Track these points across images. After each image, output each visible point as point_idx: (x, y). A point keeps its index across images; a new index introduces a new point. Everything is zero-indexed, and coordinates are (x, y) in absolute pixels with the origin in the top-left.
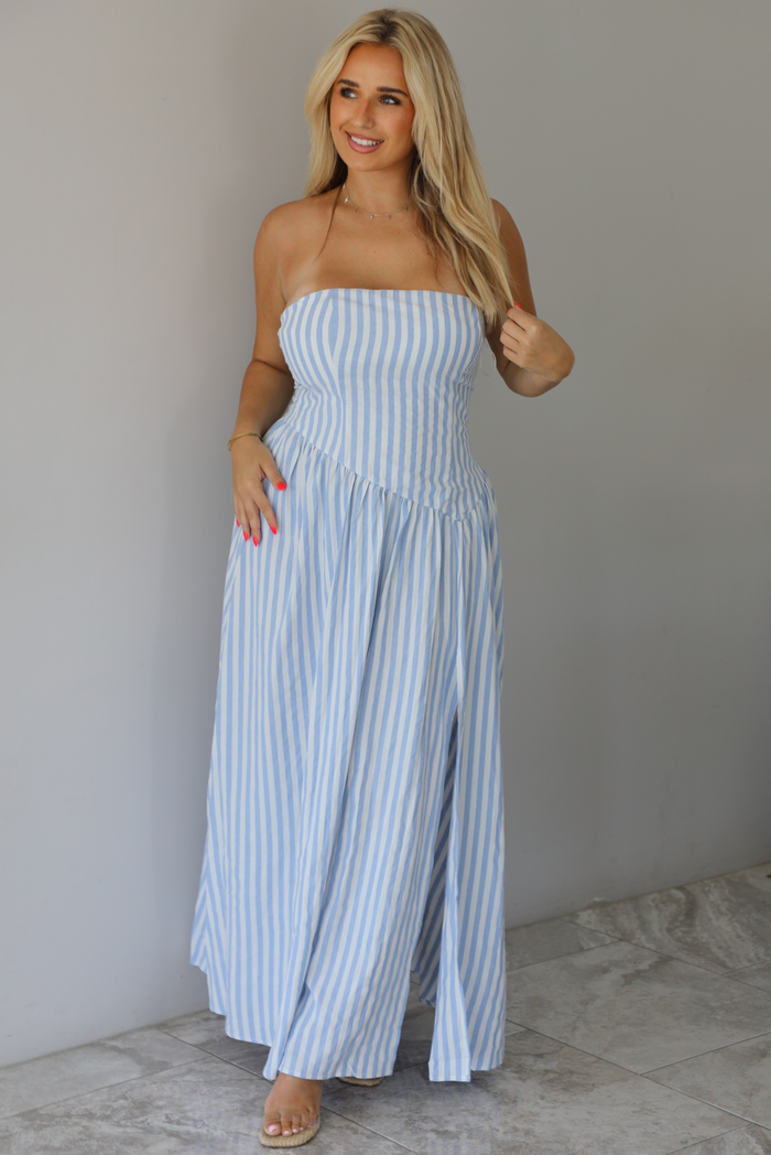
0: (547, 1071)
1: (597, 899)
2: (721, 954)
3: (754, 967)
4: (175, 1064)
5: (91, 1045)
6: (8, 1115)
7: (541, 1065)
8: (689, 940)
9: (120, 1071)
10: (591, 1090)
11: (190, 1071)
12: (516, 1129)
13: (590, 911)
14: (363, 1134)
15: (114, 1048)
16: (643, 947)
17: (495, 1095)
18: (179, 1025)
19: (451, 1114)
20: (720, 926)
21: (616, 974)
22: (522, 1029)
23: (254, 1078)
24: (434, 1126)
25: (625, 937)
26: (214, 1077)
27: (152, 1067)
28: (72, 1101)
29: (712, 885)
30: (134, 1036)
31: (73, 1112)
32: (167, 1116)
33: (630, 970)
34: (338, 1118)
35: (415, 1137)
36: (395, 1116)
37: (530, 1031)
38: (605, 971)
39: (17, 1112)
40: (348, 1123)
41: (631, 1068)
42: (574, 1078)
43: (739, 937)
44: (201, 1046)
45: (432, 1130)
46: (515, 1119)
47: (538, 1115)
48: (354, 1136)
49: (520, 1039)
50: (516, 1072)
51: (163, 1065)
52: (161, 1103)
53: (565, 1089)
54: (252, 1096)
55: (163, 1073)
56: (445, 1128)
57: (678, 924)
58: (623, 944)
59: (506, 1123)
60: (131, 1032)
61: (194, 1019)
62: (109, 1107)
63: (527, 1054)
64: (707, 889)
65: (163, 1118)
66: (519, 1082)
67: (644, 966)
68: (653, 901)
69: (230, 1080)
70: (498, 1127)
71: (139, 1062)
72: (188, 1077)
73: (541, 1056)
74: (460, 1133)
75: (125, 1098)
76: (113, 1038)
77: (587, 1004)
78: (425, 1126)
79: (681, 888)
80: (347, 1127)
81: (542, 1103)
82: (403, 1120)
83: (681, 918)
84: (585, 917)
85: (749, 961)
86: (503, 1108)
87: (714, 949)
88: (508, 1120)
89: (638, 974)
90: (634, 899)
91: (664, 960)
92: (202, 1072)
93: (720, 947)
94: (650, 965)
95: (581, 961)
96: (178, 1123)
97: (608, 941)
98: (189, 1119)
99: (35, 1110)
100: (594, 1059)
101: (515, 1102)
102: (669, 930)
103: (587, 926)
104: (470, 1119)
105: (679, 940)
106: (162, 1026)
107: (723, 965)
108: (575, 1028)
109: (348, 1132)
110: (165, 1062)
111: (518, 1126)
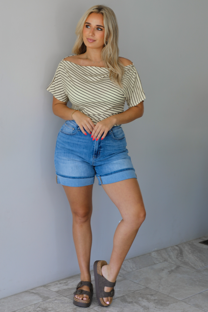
1: (156, 249)
2: (193, 265)
3: (203, 269)
4: (51, 297)
5: (26, 292)
7: (153, 298)
8: (183, 261)
9: (36, 299)
11: (56, 299)
13: (154, 252)
15: (33, 293)
16: (171, 263)
18: (49, 286)
20: (190, 257)
21: (166, 271)
22: (145, 287)
25: (166, 260)
26: (63, 301)
27: (45, 298)
29: (185, 245)
30: (38, 289)
33: (170, 270)
37: (147, 287)
38: (163, 270)
41: (177, 299)
42: (163, 302)
43: (196, 260)
44: (57, 292)
49: (145, 290)
51: (48, 298)
52: (50, 309)
53: (161, 305)
55: (48, 300)
57: (179, 256)
58: (166, 262)
60: (36, 288)
61: (53, 284)
62: (36, 310)
64: (184, 246)
67: (173, 268)
68: (170, 249)
69: (68, 302)
71: (41, 297)
72: (56, 301)
75: (40, 308)
76: (32, 290)
79: (177, 246)
83: (179, 255)
84: (154, 254)
85: (201, 267)
86: (146, 310)
87: (191, 264)
89: (172, 271)
90: (165, 249)
91: (178, 267)
92: (59, 300)
93: (192, 263)
94: (175, 268)
95: (155, 267)
97: (162, 261)
100: (167, 296)
101: (148, 309)
102: (177, 258)
103: (154, 257)
105: (180, 261)
106: (44, 286)
107: (194, 268)
110: (48, 297)
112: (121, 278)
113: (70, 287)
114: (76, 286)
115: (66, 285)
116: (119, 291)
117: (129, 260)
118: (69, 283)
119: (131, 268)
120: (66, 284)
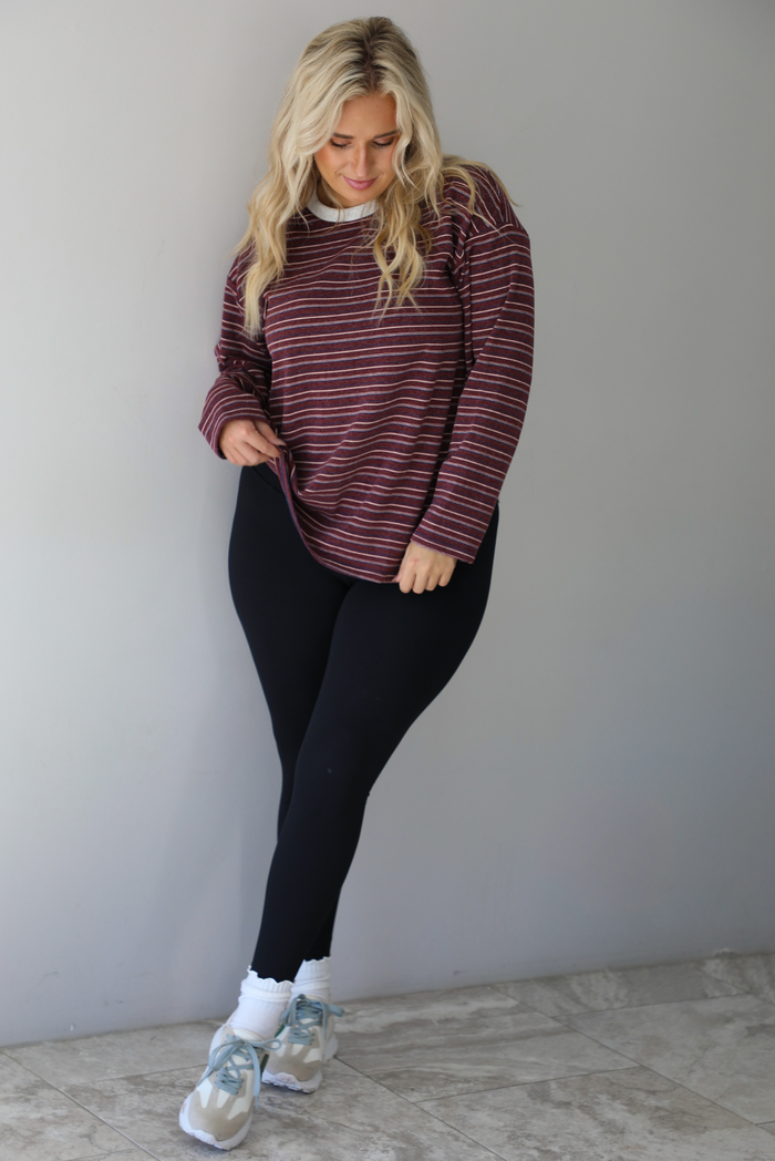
0: (658, 1109)
1: (726, 950)
6: (114, 1077)
7: (652, 1102)
10: (703, 1132)
12: (620, 1158)
13: (718, 961)
14: (464, 1142)
16: (771, 1002)
17: (602, 1124)
19: (555, 1136)
21: (740, 1025)
22: (636, 1065)
23: (359, 1075)
24: (538, 1144)
25: (752, 991)
28: (176, 1073)
31: (177, 1083)
32: (269, 1099)
33: (755, 1023)
34: (441, 1123)
35: (517, 1152)
36: (497, 1129)
37: (642, 1067)
38: (729, 1020)
39: (122, 1076)
40: (450, 1129)
41: (746, 1116)
42: (686, 1118)
45: (535, 1148)
46: (621, 1149)
47: (645, 1148)
48: (455, 1143)
49: (632, 1074)
50: (626, 1105)
53: (676, 1128)
54: (354, 1092)
56: (548, 1148)
58: (750, 997)
59: (611, 1151)
63: (639, 1089)
65: (266, 1100)
66: (628, 1115)
67: (770, 1021)
70: (602, 1154)
73: (653, 1093)
74: (564, 1154)
77: (706, 1049)
78: (527, 1143)
80: (449, 1134)
81: (650, 1137)
82: (506, 1134)
84: (712, 966)
86: (610, 1137)
88: (614, 1149)
89: (763, 1028)
90: (766, 955)
95: (703, 1008)
96: (280, 1107)
97: (735, 992)
98: (291, 1104)
99: (141, 1076)
100: (709, 1103)
101: (622, 1132)
103: (713, 975)
104: (574, 1143)
108: (691, 1072)
109: (450, 1138)
111: (623, 1155)
112: (558, 1025)
113: (358, 1027)
114: (382, 1027)
115: (348, 1022)
116: (536, 1063)
117: (611, 975)
118: (361, 1017)
119: (606, 1000)
120: (350, 1017)
